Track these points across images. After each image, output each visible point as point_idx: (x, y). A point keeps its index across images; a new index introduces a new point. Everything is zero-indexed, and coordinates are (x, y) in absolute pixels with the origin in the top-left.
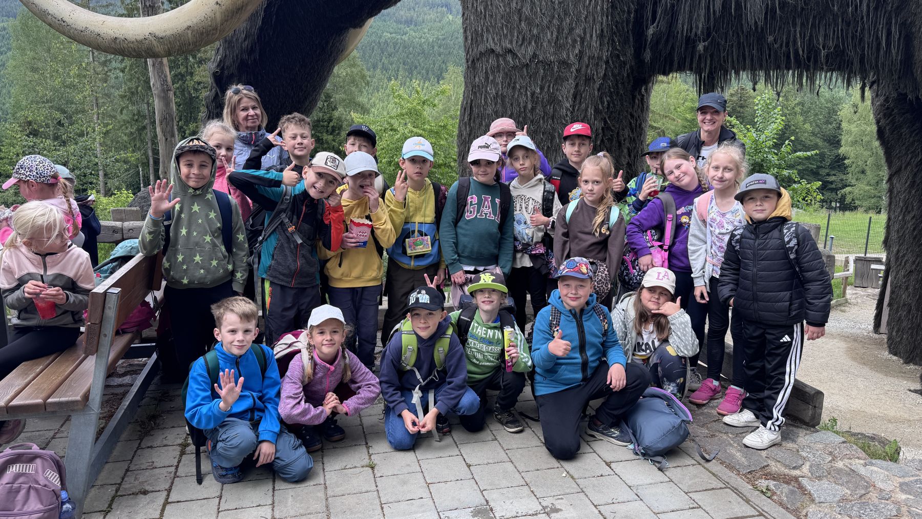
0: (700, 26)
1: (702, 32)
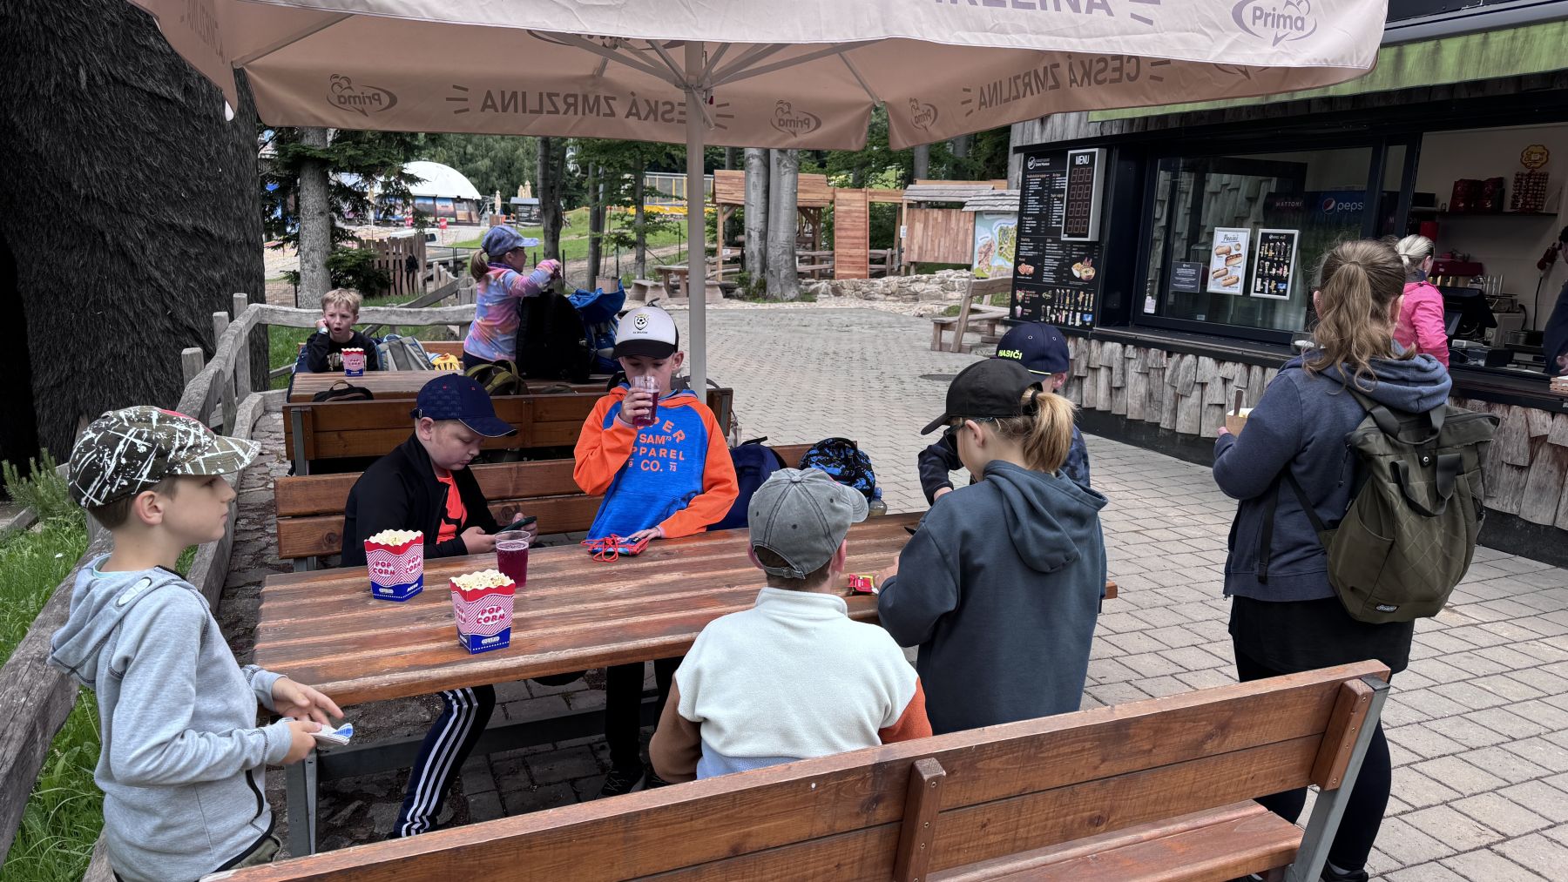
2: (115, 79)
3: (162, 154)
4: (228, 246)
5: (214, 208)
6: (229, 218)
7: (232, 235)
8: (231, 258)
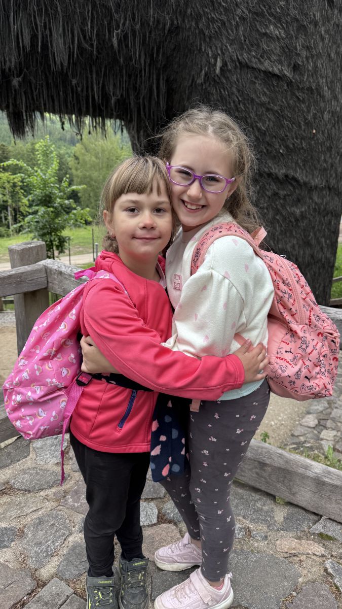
0: (13, 60)
1: (16, 67)
2: (240, 63)
3: (270, 119)
4: (311, 189)
5: (305, 161)
6: (316, 169)
7: (316, 181)
8: (311, 198)
